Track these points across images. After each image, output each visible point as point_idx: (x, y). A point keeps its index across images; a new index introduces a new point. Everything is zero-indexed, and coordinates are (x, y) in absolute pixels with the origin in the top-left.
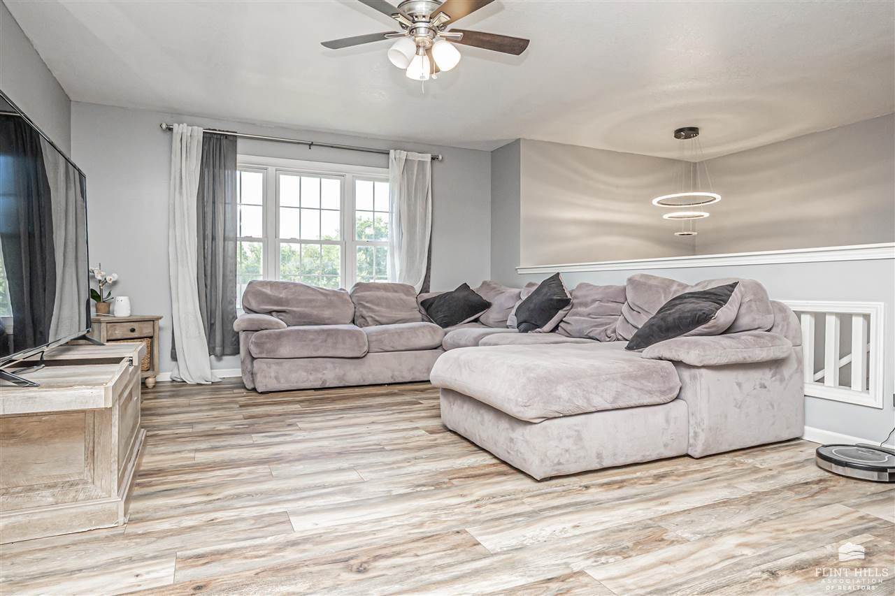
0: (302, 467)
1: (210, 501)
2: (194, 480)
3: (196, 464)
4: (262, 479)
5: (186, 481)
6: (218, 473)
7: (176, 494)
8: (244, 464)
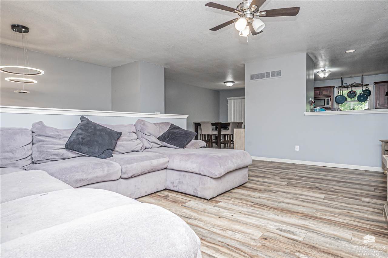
0: (300, 209)
1: (348, 210)
2: (354, 221)
3: (352, 230)
4: (322, 211)
5: (358, 222)
6: (341, 220)
7: (363, 217)
8: (325, 220)
